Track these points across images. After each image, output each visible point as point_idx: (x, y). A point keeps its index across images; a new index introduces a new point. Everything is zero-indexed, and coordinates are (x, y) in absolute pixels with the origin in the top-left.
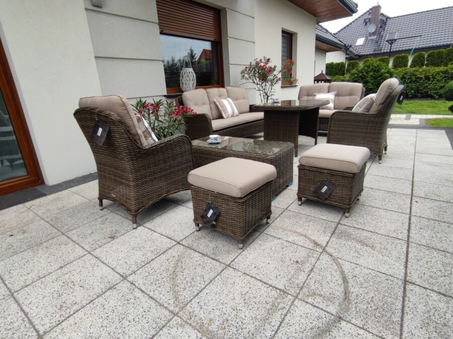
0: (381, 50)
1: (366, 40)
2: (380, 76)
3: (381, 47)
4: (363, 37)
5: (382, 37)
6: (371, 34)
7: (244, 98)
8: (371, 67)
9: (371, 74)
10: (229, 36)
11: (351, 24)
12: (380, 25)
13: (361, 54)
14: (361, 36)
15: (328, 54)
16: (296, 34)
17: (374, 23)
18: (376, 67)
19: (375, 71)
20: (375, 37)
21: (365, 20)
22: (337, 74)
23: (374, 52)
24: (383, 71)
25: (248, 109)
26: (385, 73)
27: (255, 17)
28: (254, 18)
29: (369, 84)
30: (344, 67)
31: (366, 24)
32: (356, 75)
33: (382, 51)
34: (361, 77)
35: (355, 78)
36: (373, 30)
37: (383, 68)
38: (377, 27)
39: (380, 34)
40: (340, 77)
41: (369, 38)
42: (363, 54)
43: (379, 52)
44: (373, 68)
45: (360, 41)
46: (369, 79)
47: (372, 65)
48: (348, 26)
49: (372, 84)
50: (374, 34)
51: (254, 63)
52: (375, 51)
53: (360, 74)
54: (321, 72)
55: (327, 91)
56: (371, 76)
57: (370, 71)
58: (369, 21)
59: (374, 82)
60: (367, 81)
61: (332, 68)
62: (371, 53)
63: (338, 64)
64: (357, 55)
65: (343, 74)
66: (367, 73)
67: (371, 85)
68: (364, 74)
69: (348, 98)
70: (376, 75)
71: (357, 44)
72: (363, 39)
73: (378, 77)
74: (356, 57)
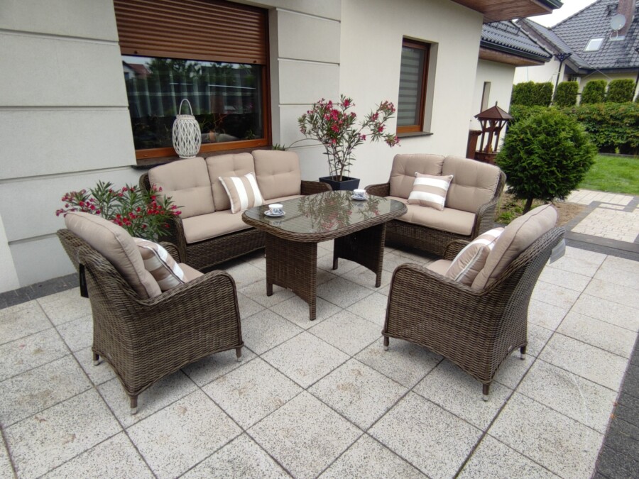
0: (629, 62)
1: (605, 42)
2: (558, 144)
3: (630, 56)
4: (600, 37)
5: (634, 39)
6: (614, 33)
7: (290, 171)
8: (544, 125)
9: (542, 137)
10: (280, 56)
11: (582, 12)
12: (633, 17)
13: (591, 66)
14: (597, 35)
16: (437, 44)
17: (624, 13)
18: (551, 126)
19: (548, 134)
20: (622, 38)
21: (608, 6)
22: (537, 102)
23: (617, 65)
24: (563, 134)
25: (297, 188)
26: (566, 139)
27: (342, 20)
28: (340, 21)
29: (533, 157)
31: (609, 14)
32: (515, 136)
33: (632, 64)
34: (522, 140)
35: (513, 141)
36: (620, 26)
37: (564, 130)
38: (627, 21)
39: (633, 33)
41: (611, 39)
42: (596, 66)
43: (626, 65)
44: (545, 128)
45: (594, 44)
46: (535, 146)
47: (547, 123)
48: (576, 15)
49: (539, 157)
50: (620, 32)
51: (327, 101)
52: (617, 62)
53: (522, 136)
54: (494, 105)
55: (438, 170)
56: (541, 142)
57: (539, 133)
58: (617, 8)
59: (544, 154)
60: (532, 150)
61: (530, 91)
62: (611, 66)
63: (540, 86)
64: (583, 69)
66: (534, 136)
67: (537, 160)
68: (529, 136)
69: (472, 190)
70: (549, 143)
71: (588, 49)
72: (601, 40)
73: (553, 147)
74: (582, 72)
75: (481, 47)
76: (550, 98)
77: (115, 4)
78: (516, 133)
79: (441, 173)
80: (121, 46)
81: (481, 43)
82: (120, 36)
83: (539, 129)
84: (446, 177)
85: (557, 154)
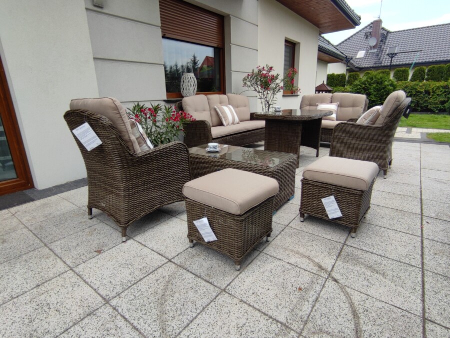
0: (381, 63)
1: (367, 53)
2: (384, 88)
3: (381, 60)
4: (364, 50)
5: (382, 51)
6: (371, 48)
7: (245, 106)
8: (374, 79)
9: (374, 85)
10: (232, 42)
11: (352, 36)
12: (380, 39)
13: (361, 66)
14: (362, 49)
15: (329, 65)
16: (299, 43)
17: (375, 36)
18: (379, 79)
19: (378, 83)
20: (376, 50)
21: (366, 33)
22: (337, 85)
23: (375, 65)
24: (386, 83)
25: (248, 117)
26: (388, 85)
27: (259, 25)
28: (257, 26)
29: (371, 96)
30: (345, 78)
31: (367, 38)
32: (359, 87)
33: (383, 65)
34: (364, 88)
35: (358, 89)
36: (374, 44)
37: (386, 81)
38: (377, 41)
39: (381, 47)
40: (341, 88)
41: (370, 51)
42: (363, 66)
43: (380, 65)
44: (376, 80)
45: (361, 54)
46: (371, 91)
47: (376, 78)
48: (349, 38)
49: (375, 96)
50: (374, 47)
51: (256, 71)
52: (375, 64)
53: (363, 86)
54: (322, 83)
55: (330, 101)
56: (374, 88)
57: (373, 83)
58: (370, 34)
59: (377, 94)
60: (370, 93)
61: (333, 79)
62: (372, 66)
63: (339, 76)
64: (357, 68)
65: (344, 86)
66: (370, 85)
67: (374, 98)
68: (367, 85)
69: (350, 109)
70: (379, 88)
71: (358, 57)
72: (364, 52)
73: (382, 90)
74: (357, 70)
75: (319, 50)
76: (345, 82)
77: (160, 2)
78: (359, 85)
79: (331, 102)
80: (162, 29)
81: (319, 48)
82: (161, 23)
83: (372, 82)
84: (336, 103)
85: (385, 93)
